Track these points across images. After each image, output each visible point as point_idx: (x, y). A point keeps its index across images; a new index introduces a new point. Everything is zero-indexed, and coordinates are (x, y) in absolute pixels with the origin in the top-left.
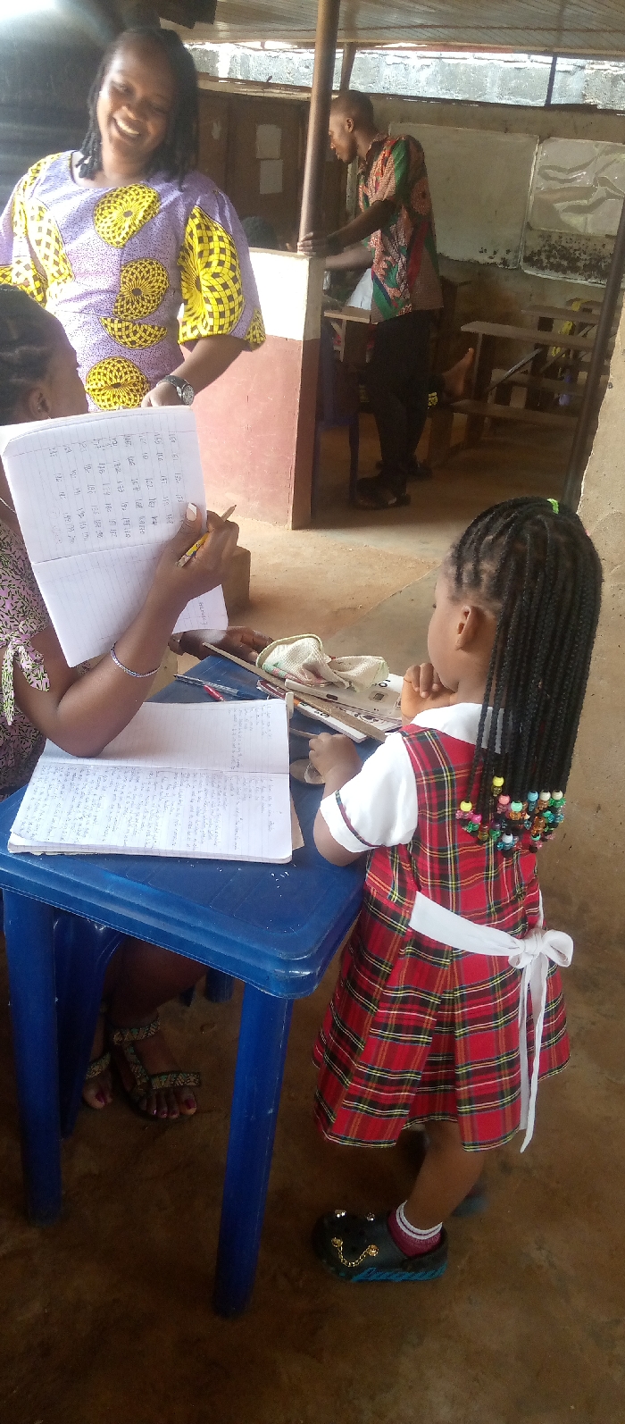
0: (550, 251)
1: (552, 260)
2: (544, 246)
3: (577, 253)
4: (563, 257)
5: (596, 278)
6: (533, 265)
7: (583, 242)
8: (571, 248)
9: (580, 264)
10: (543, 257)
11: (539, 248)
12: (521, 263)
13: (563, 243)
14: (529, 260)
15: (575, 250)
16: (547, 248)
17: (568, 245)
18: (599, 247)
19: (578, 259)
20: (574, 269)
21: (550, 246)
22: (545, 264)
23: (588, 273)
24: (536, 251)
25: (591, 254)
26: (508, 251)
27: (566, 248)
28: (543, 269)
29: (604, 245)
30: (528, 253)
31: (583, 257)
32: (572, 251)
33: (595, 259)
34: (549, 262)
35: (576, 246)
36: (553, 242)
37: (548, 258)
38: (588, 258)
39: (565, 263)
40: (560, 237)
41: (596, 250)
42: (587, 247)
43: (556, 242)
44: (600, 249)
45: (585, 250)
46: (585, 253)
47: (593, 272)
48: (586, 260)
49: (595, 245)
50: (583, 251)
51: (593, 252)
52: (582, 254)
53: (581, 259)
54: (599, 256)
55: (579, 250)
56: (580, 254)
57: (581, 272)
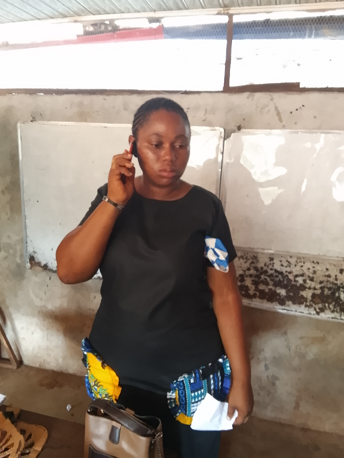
0: (258, 276)
1: (262, 287)
2: (249, 269)
3: (300, 280)
4: (278, 284)
5: (333, 312)
7: (308, 265)
8: (290, 273)
9: (307, 294)
11: (241, 272)
13: (277, 266)
15: (297, 276)
16: (252, 272)
17: (284, 270)
19: (302, 287)
20: (299, 300)
21: (256, 269)
22: (251, 292)
23: (320, 306)
25: (321, 282)
27: (281, 273)
28: (249, 296)
31: (313, 284)
32: (291, 277)
33: (330, 289)
34: (257, 289)
35: (296, 270)
36: (261, 265)
37: (256, 283)
38: (318, 286)
39: (283, 292)
40: (272, 259)
41: (329, 276)
42: (315, 272)
43: (265, 265)
44: (336, 276)
45: (311, 275)
46: (312, 279)
47: (327, 305)
48: (315, 289)
49: (327, 269)
50: (309, 276)
51: (325, 279)
52: (308, 281)
53: (305, 288)
54: (336, 284)
55: (302, 275)
56: (305, 281)
57: (308, 304)
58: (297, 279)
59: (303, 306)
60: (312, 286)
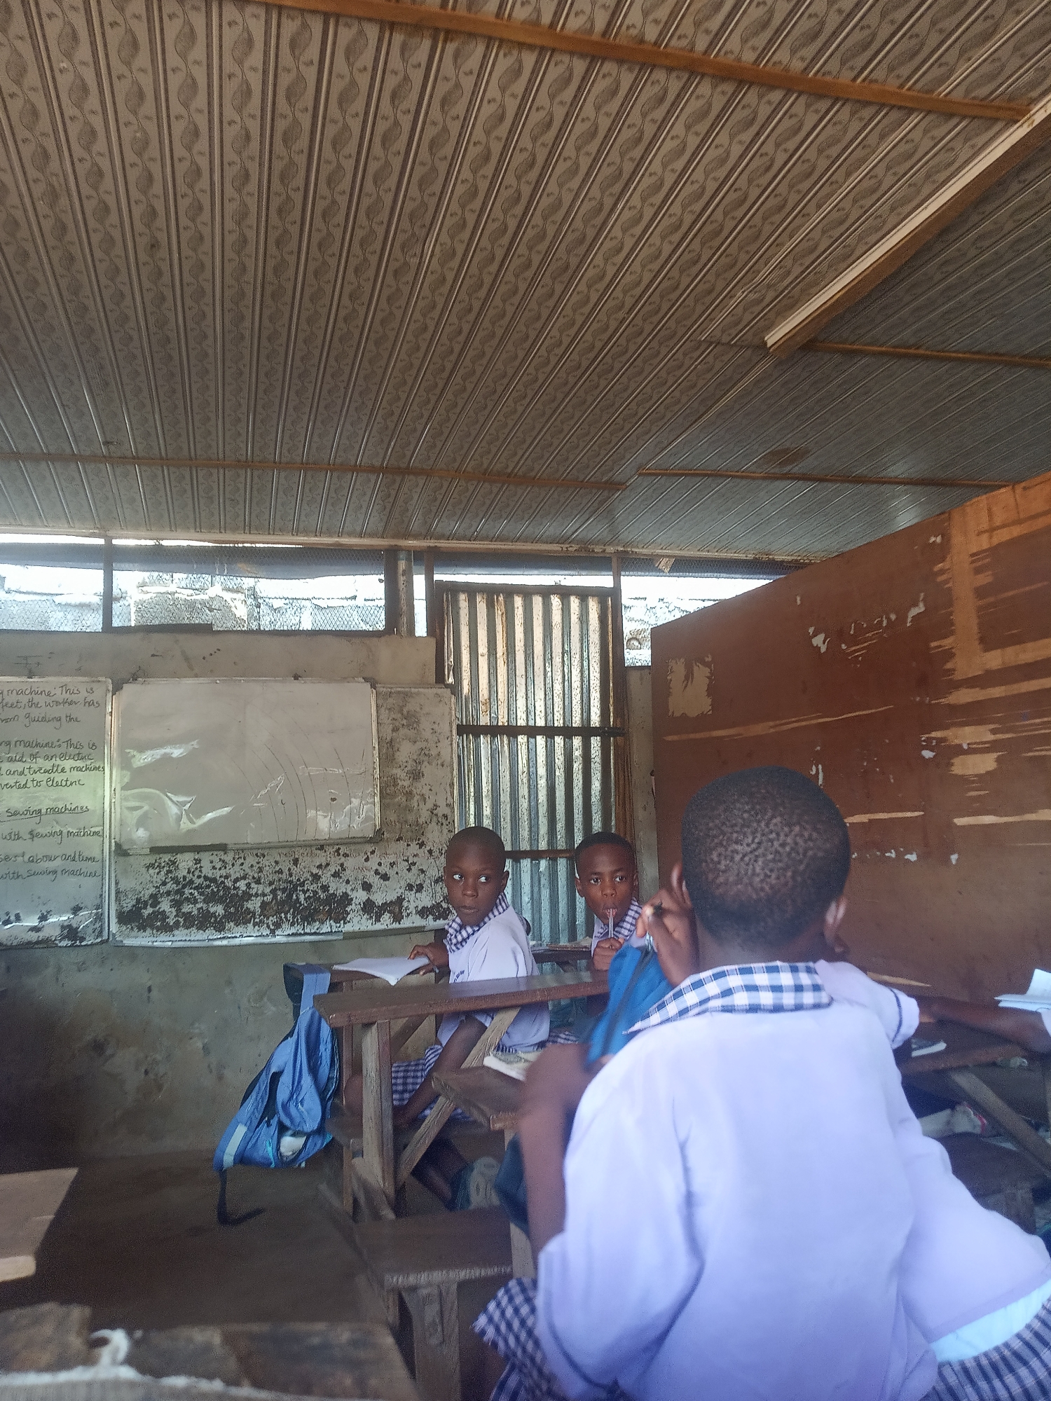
1: (186, 908)
2: (164, 884)
3: (242, 885)
4: (211, 898)
5: (292, 924)
6: (142, 928)
7: (251, 860)
8: (226, 877)
10: (165, 905)
11: (152, 890)
12: (114, 928)
13: (207, 871)
14: (130, 918)
15: (236, 880)
16: (170, 886)
17: (218, 874)
18: (285, 865)
19: (247, 896)
20: (242, 917)
21: (177, 881)
22: (171, 920)
23: (275, 919)
24: (146, 895)
25: (271, 884)
26: (76, 910)
27: (214, 880)
28: (168, 929)
29: (296, 862)
30: (128, 904)
31: (260, 888)
32: (229, 883)
33: (284, 890)
34: (179, 913)
35: (235, 872)
36: (182, 873)
37: (177, 904)
38: (268, 890)
39: (219, 909)
41: (280, 872)
42: (261, 870)
43: (189, 872)
44: (289, 869)
45: (256, 875)
46: (258, 882)
47: (283, 915)
48: (264, 895)
49: (277, 863)
50: (254, 878)
51: (276, 877)
52: (253, 885)
53: (252, 895)
54: (291, 882)
55: (244, 878)
56: (248, 885)
57: (257, 920)
58: (238, 884)
59: (250, 926)
60: (260, 892)
